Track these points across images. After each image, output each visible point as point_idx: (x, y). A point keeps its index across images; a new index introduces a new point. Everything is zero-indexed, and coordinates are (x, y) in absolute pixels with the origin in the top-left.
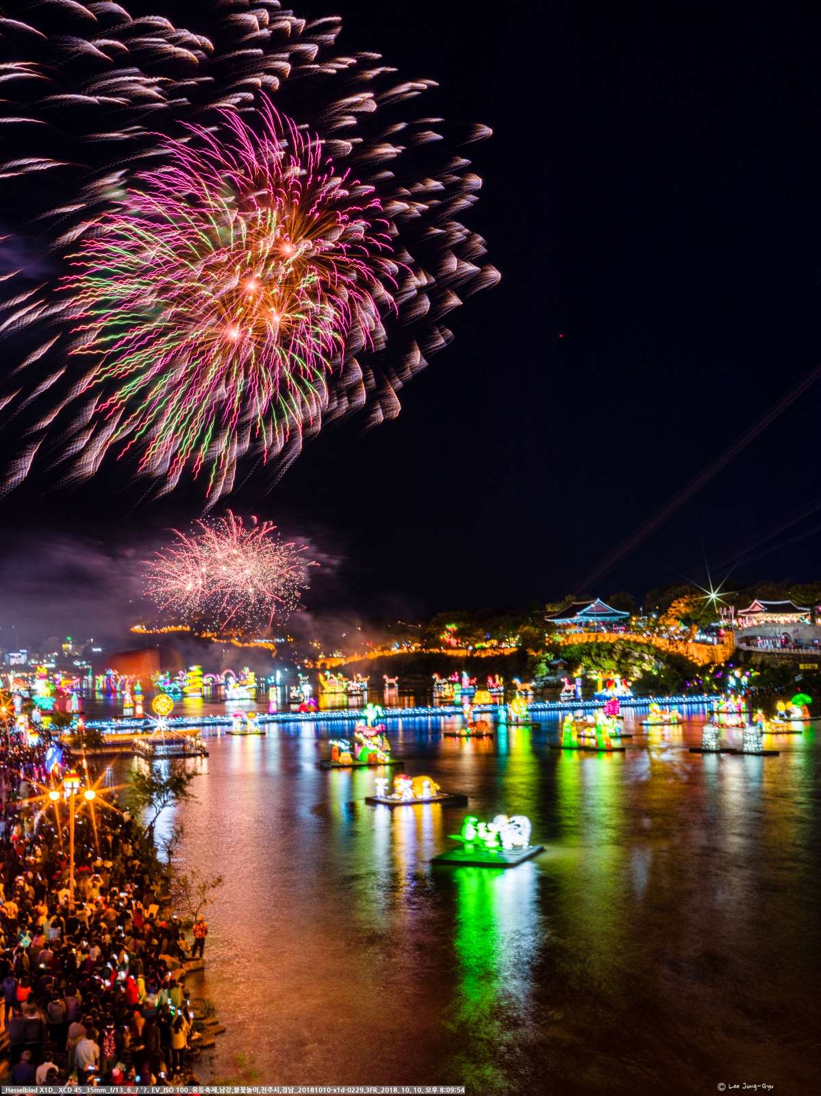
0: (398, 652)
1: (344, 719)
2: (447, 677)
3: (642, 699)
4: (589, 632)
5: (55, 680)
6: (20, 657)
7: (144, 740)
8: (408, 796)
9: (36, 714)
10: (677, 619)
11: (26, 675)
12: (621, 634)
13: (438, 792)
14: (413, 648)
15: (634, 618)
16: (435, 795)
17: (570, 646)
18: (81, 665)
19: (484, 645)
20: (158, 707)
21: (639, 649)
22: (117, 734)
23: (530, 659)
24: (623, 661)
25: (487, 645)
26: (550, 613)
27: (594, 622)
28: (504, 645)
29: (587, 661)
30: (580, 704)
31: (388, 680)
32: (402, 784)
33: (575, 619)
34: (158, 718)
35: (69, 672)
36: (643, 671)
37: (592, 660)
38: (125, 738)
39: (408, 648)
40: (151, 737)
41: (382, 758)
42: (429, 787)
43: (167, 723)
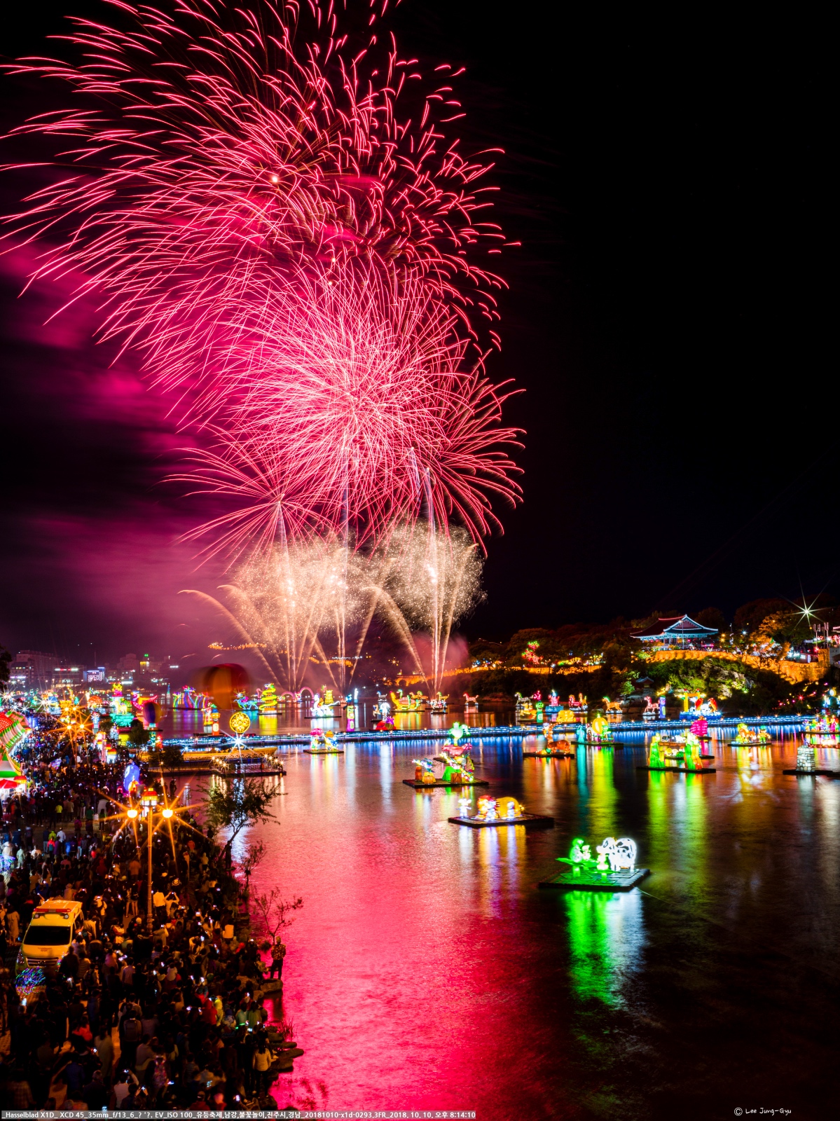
0: (478, 669)
1: (424, 738)
2: (529, 696)
3: (732, 717)
4: (675, 649)
5: (133, 697)
6: (98, 674)
7: (221, 758)
8: (492, 817)
9: (113, 731)
10: (769, 636)
11: (104, 692)
12: (710, 652)
13: (523, 813)
14: (494, 666)
15: (723, 635)
16: (519, 815)
17: (656, 664)
18: (158, 682)
19: (567, 662)
20: (235, 726)
21: (729, 667)
22: (194, 753)
23: (614, 678)
24: (712, 679)
25: (570, 663)
26: (636, 630)
27: (681, 639)
28: (588, 662)
29: (674, 679)
30: (665, 724)
31: (468, 699)
32: (486, 805)
33: (662, 635)
34: (235, 736)
35: (146, 689)
36: (733, 690)
37: (679, 677)
38: (202, 756)
39: (489, 665)
40: (228, 755)
41: (466, 778)
42: (514, 808)
43: (245, 741)
